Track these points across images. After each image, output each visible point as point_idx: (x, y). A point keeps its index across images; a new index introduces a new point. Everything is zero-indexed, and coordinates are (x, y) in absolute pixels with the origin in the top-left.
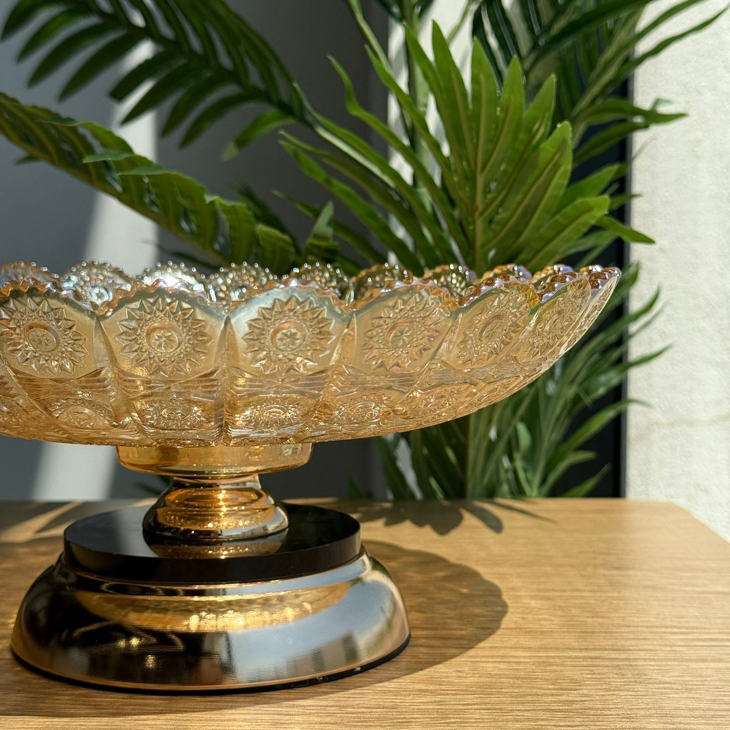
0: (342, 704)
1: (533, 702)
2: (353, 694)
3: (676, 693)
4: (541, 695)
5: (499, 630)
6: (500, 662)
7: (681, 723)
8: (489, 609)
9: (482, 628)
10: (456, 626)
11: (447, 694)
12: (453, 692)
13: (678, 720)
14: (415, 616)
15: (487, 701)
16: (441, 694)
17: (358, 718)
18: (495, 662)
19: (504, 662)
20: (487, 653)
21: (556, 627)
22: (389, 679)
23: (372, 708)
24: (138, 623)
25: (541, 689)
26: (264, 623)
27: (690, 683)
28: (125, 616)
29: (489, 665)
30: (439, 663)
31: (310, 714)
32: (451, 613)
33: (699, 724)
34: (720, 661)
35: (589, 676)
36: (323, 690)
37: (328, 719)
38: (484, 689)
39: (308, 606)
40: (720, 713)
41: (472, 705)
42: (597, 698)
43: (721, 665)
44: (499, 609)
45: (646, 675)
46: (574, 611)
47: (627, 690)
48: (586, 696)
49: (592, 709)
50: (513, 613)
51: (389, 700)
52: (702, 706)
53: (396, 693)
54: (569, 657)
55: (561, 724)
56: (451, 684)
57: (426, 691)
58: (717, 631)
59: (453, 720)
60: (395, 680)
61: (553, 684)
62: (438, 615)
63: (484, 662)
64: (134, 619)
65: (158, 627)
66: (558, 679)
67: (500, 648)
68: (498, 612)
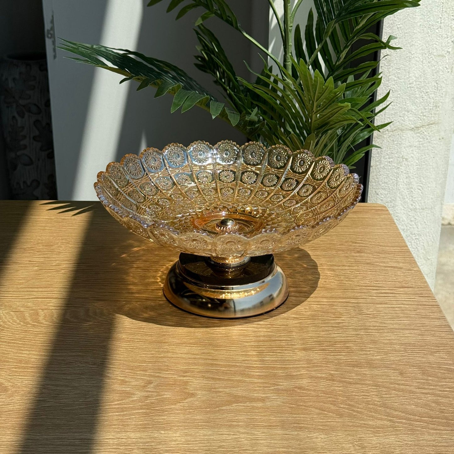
0: (272, 323)
1: (328, 323)
2: (274, 319)
3: (371, 319)
4: (330, 320)
5: (317, 288)
6: (318, 304)
7: (370, 332)
8: (314, 276)
9: (312, 287)
10: (303, 286)
11: (302, 319)
12: (304, 319)
13: (370, 331)
14: (290, 280)
15: (314, 322)
16: (301, 320)
17: (277, 329)
18: (316, 304)
19: (319, 304)
20: (314, 300)
21: (335, 286)
22: (284, 312)
23: (281, 325)
24: (206, 295)
25: (331, 317)
26: (245, 296)
27: (375, 314)
28: (201, 292)
29: (315, 306)
30: (299, 305)
31: (263, 328)
32: (302, 279)
33: (375, 333)
34: (386, 304)
35: (345, 311)
36: (265, 317)
37: (268, 330)
38: (313, 317)
39: (258, 289)
40: (382, 328)
41: (310, 324)
42: (347, 321)
43: (386, 306)
44: (317, 276)
45: (362, 311)
46: (342, 278)
47: (356, 318)
48: (344, 320)
49: (345, 326)
50: (322, 279)
51: (285, 322)
52: (378, 325)
53: (287, 319)
54: (340, 302)
55: (336, 332)
56: (303, 315)
57: (296, 318)
58: (388, 288)
59: (305, 331)
60: (286, 313)
61: (334, 315)
62: (297, 280)
63: (313, 304)
64: (204, 294)
65: (212, 297)
66: (336, 313)
67: (318, 297)
68: (316, 278)
